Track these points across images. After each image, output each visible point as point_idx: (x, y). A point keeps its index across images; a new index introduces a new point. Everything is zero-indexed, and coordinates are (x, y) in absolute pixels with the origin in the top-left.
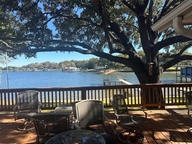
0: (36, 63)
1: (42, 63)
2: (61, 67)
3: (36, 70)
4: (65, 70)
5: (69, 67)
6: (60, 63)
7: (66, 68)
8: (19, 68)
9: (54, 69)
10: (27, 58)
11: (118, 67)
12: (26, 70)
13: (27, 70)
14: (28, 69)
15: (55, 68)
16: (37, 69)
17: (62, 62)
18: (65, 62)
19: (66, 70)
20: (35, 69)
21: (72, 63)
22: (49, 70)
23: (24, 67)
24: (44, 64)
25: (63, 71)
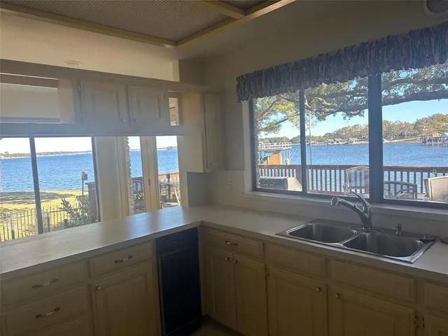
0: (356, 126)
2: (420, 132)
3: (355, 141)
4: (430, 140)
5: (444, 131)
6: (418, 123)
7: (436, 135)
8: (319, 137)
9: (400, 139)
10: (347, 118)
12: (332, 143)
13: (335, 143)
14: (337, 140)
15: (402, 136)
16: (356, 139)
17: (423, 120)
18: (433, 118)
19: (436, 140)
20: (352, 139)
23: (329, 135)
25: (425, 142)
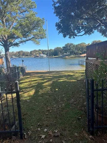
0: (13, 52)
1: (17, 52)
3: (14, 57)
4: (36, 57)
7: (38, 55)
11: (77, 54)
15: (27, 56)
17: (32, 51)
20: (13, 56)
21: (40, 51)
22: (23, 57)
24: (19, 52)
